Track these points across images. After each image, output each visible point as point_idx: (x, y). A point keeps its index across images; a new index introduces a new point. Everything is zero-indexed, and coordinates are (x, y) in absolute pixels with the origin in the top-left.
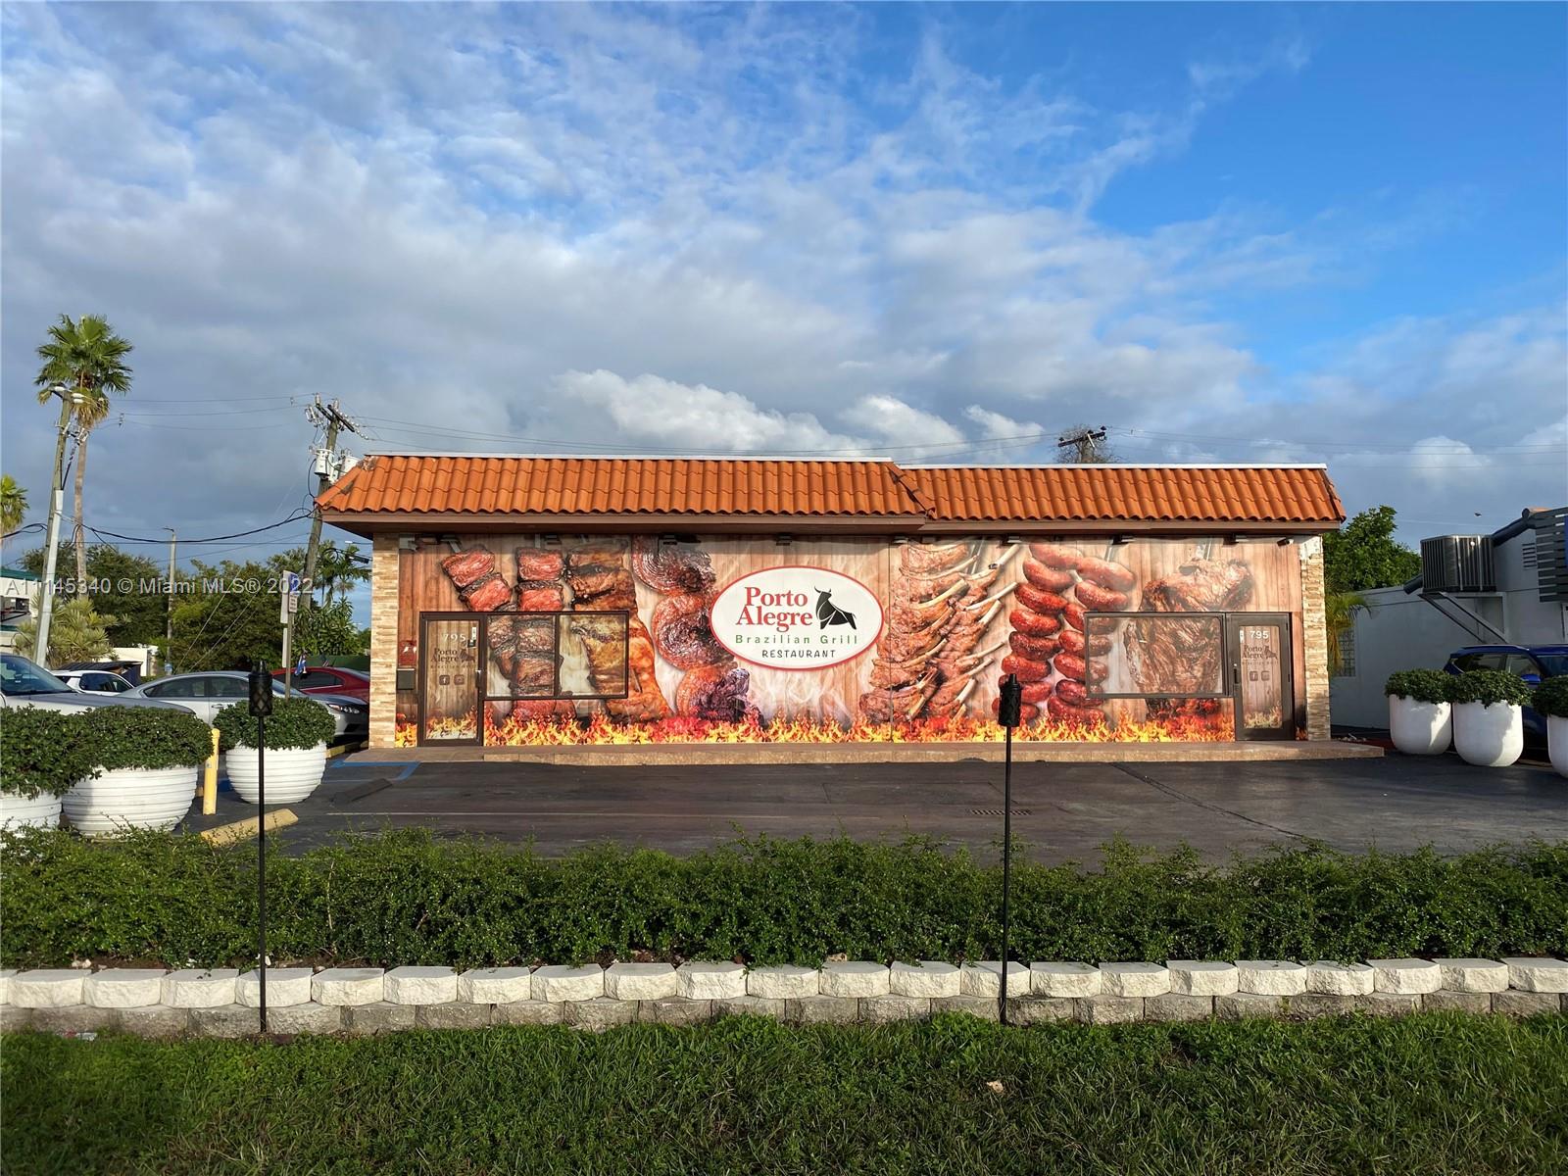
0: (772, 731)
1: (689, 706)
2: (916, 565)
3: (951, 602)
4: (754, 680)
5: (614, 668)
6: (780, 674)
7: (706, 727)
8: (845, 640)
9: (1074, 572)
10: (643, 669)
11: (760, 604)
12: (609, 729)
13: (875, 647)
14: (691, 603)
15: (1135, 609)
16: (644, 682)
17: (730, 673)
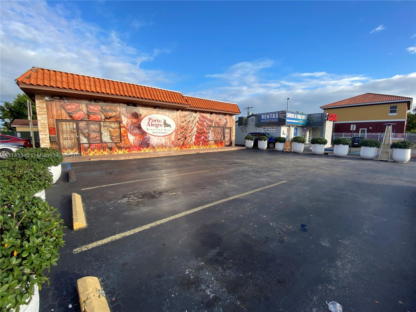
0: (155, 149)
1: (137, 144)
2: (182, 116)
3: (187, 123)
4: (151, 138)
5: (117, 135)
6: (157, 137)
7: (141, 149)
8: (169, 130)
9: (205, 119)
10: (125, 136)
11: (152, 122)
12: (117, 150)
13: (174, 132)
14: (136, 120)
15: (213, 126)
16: (126, 139)
17: (146, 137)
